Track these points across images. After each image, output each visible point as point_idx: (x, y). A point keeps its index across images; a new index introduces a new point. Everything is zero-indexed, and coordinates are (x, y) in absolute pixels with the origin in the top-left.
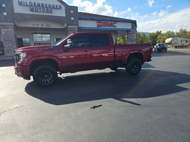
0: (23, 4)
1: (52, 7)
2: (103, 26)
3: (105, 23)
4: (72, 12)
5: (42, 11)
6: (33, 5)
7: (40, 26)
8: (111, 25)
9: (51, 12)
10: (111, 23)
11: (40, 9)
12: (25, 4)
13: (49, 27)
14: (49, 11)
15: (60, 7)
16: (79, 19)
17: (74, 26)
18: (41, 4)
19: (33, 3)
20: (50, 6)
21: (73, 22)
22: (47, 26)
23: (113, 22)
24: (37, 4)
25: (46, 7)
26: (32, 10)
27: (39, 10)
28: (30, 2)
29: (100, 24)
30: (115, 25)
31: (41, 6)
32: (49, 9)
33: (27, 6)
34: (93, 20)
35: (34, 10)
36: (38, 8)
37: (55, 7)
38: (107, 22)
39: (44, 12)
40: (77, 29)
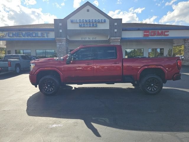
0: (74, 22)
1: (97, 22)
2: (151, 35)
3: (153, 32)
4: (116, 24)
5: (88, 26)
6: (82, 22)
7: (87, 39)
8: (162, 34)
9: (96, 26)
10: (162, 32)
11: (87, 24)
12: (76, 22)
13: (95, 40)
14: (95, 26)
15: (105, 21)
16: (123, 30)
17: (117, 38)
18: (88, 20)
19: (82, 20)
20: (95, 21)
21: (116, 33)
22: (93, 39)
23: (164, 31)
24: (85, 20)
25: (92, 22)
26: (80, 26)
27: (86, 26)
28: (79, 20)
29: (148, 33)
30: (166, 34)
31: (88, 22)
32: (95, 24)
33: (77, 23)
34: (139, 30)
35: (82, 26)
36: (85, 24)
37: (100, 22)
38: (157, 31)
39: (90, 27)
40: (119, 40)
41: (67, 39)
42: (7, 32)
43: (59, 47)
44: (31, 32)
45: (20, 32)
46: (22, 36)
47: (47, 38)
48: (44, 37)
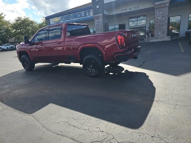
13: (137, 9)
17: (164, 1)
22: (135, 8)
41: (104, 14)
42: (61, 17)
43: (97, 25)
44: (77, 13)
45: (70, 15)
46: (71, 18)
47: (88, 16)
48: (86, 16)
